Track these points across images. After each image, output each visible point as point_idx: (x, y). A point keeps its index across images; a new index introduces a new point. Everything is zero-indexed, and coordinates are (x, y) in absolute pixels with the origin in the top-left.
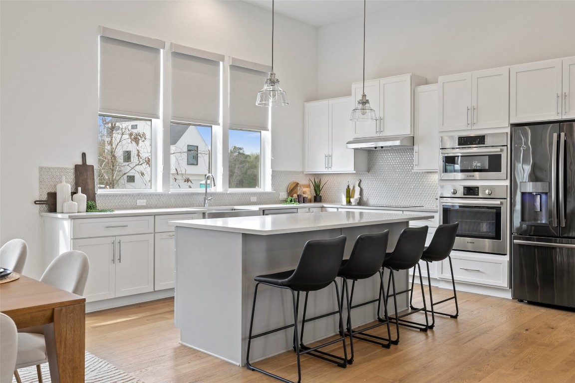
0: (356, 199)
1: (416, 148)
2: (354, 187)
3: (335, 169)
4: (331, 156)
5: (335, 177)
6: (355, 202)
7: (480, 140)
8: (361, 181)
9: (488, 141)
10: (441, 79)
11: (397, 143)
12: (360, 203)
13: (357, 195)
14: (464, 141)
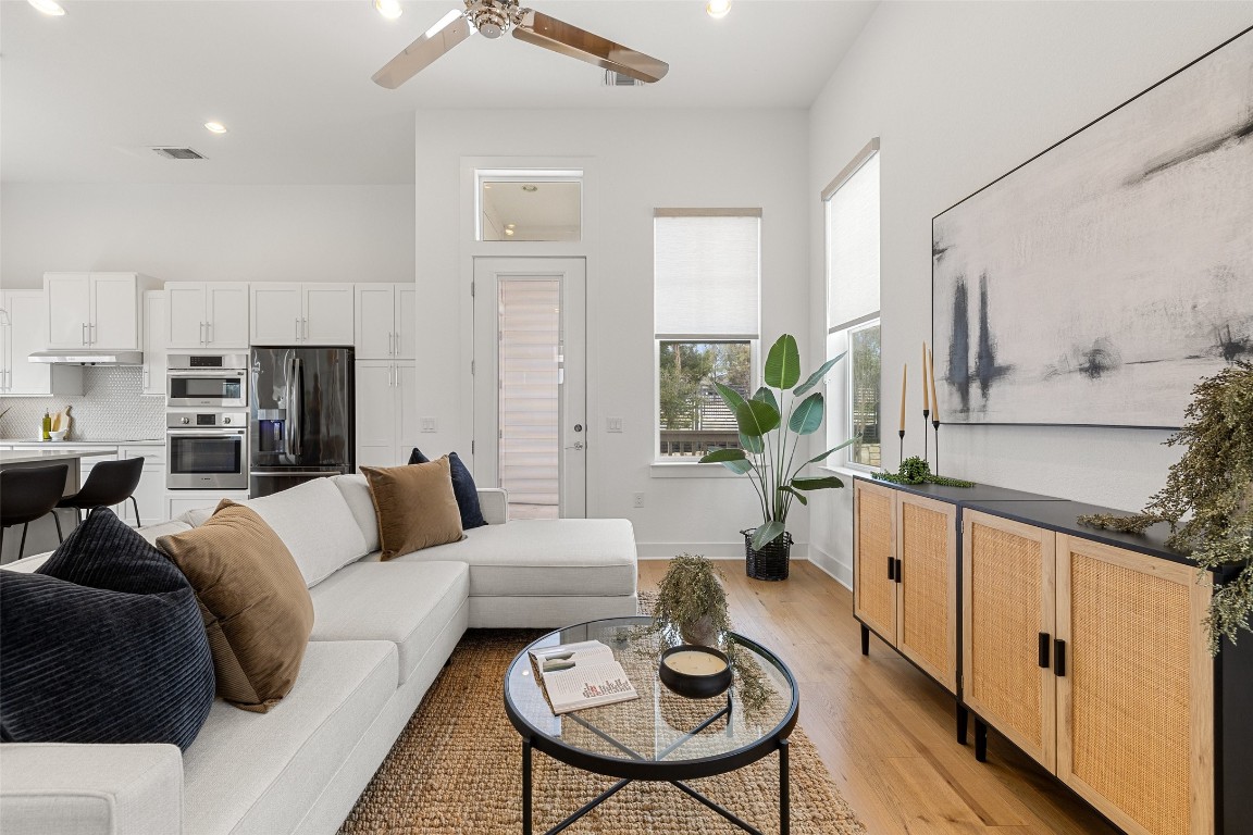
0: (62, 433)
1: (145, 367)
2: (59, 417)
3: (16, 391)
4: (10, 372)
5: (27, 402)
6: (57, 436)
7: (216, 361)
8: (71, 407)
9: (226, 363)
10: (167, 285)
11: (113, 359)
12: (69, 437)
13: (63, 427)
14: (197, 361)
